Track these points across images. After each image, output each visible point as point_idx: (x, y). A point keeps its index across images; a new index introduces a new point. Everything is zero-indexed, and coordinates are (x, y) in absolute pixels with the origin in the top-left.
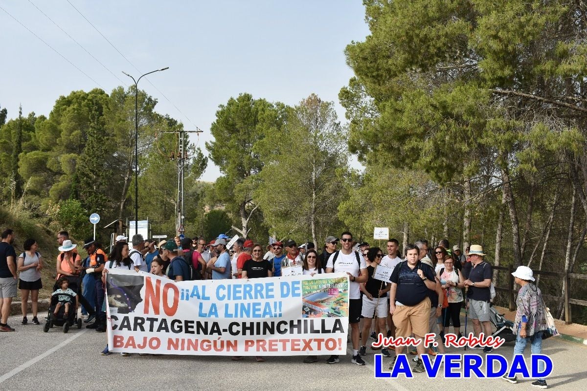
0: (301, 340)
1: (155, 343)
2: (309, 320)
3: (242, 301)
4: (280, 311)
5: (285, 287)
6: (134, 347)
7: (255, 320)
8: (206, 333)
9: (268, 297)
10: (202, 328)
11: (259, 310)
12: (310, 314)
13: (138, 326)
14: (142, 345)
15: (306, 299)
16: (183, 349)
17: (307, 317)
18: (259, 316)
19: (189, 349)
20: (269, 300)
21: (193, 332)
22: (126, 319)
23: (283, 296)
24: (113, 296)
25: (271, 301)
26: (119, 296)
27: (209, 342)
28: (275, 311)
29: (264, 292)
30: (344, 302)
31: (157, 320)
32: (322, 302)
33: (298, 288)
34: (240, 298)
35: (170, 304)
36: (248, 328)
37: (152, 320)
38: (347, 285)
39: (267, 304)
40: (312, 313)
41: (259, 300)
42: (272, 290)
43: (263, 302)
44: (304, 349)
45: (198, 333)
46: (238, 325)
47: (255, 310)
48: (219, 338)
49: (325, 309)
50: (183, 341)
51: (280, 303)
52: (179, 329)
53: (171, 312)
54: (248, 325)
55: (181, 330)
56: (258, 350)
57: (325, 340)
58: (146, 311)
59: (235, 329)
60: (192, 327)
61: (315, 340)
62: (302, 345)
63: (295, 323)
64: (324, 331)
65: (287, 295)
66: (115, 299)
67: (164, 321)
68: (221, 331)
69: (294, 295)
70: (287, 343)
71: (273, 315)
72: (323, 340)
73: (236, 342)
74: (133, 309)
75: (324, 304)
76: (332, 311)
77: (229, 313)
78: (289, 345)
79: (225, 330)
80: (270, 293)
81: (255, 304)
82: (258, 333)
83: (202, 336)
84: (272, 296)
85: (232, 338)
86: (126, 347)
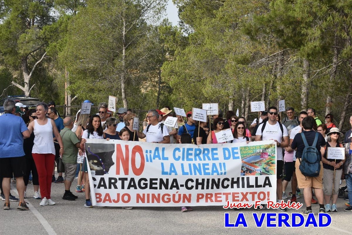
0: (240, 194)
1: (126, 198)
2: (245, 177)
3: (194, 162)
4: (225, 170)
5: (227, 152)
6: (110, 202)
7: (206, 177)
8: (166, 188)
9: (214, 159)
10: (164, 184)
11: (208, 169)
12: (247, 173)
13: (112, 185)
14: (116, 200)
15: (244, 161)
16: (148, 202)
17: (244, 175)
18: (209, 174)
19: (153, 202)
20: (214, 162)
21: (156, 188)
22: (102, 179)
23: (225, 158)
24: (91, 162)
25: (217, 162)
26: (95, 161)
27: (169, 195)
28: (221, 170)
29: (210, 155)
30: (273, 163)
31: (126, 179)
32: (256, 163)
33: (237, 153)
34: (191, 160)
35: (138, 166)
36: (200, 184)
37: (123, 180)
38: (275, 150)
39: (214, 165)
40: (248, 172)
41: (207, 161)
42: (216, 154)
43: (211, 162)
44: (242, 200)
45: (161, 188)
46: (192, 181)
47: (205, 169)
48: (177, 192)
49: (258, 169)
50: (148, 195)
51: (224, 164)
52: (144, 186)
53: (138, 172)
54: (200, 181)
55: (146, 187)
56: (207, 201)
57: (258, 193)
58: (118, 173)
59: (190, 184)
60: (156, 184)
61: (250, 193)
62: (241, 197)
63: (235, 180)
64: (257, 186)
65: (228, 158)
66: (93, 163)
67: (132, 180)
68: (179, 186)
69: (234, 158)
70: (229, 195)
71: (220, 173)
72: (256, 193)
73: (190, 195)
74: (107, 171)
75: (257, 165)
76: (263, 171)
77: (185, 171)
78: (230, 197)
79: (182, 186)
80: (215, 156)
81: (204, 165)
82: (208, 188)
83: (164, 191)
84: (217, 159)
85: (187, 192)
86: (104, 202)
